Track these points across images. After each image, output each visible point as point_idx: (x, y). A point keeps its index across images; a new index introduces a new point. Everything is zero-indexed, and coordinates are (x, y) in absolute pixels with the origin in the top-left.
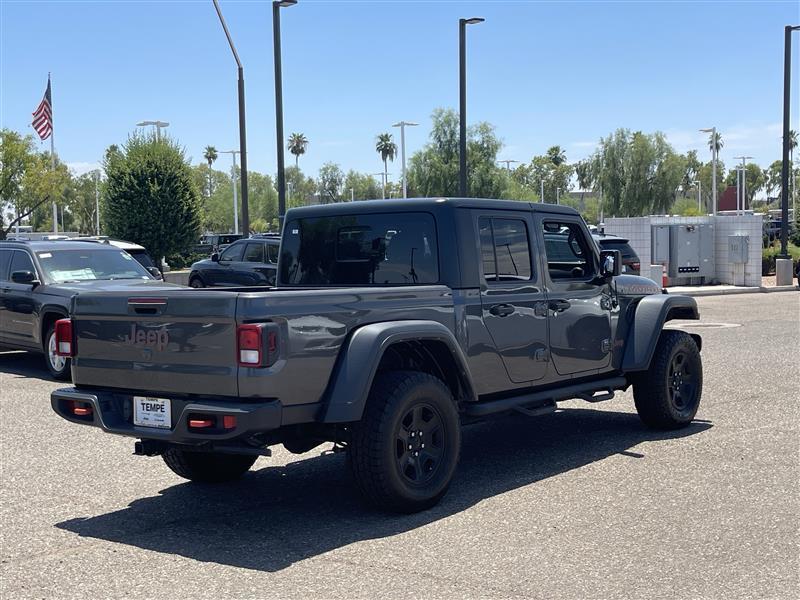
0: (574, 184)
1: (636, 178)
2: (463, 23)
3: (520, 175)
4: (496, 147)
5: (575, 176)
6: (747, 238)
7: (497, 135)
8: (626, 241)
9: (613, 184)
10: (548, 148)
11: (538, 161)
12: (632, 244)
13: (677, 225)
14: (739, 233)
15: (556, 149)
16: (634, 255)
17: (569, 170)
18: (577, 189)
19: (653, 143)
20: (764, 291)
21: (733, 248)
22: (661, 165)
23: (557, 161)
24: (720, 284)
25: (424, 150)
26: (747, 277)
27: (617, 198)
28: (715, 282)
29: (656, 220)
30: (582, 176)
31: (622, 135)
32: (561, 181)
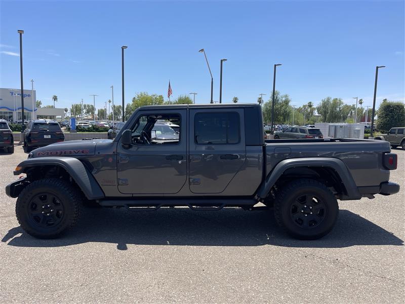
0: (316, 113)
1: (332, 111)
2: (275, 65)
3: (299, 110)
4: (289, 102)
5: (316, 110)
6: (359, 130)
7: (289, 98)
8: (319, 130)
9: (325, 113)
10: (308, 102)
11: (304, 106)
12: (321, 130)
13: (337, 126)
14: (357, 129)
15: (310, 103)
16: (321, 134)
17: (314, 109)
18: (317, 114)
19: (338, 101)
21: (355, 133)
22: (340, 108)
23: (310, 106)
25: (268, 102)
27: (325, 117)
29: (331, 124)
30: (318, 111)
31: (329, 99)
32: (312, 112)
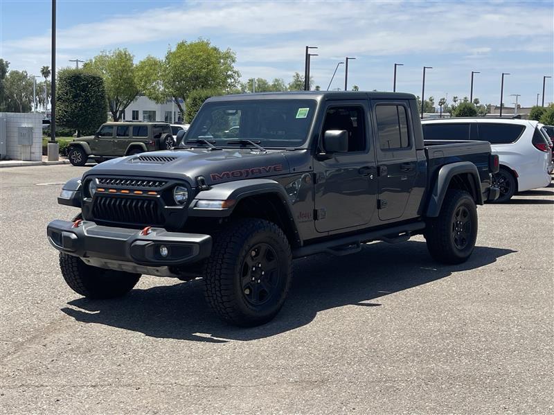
6: (32, 128)
14: (25, 125)
20: (45, 164)
21: (22, 135)
24: (11, 159)
26: (32, 155)
28: (7, 158)
